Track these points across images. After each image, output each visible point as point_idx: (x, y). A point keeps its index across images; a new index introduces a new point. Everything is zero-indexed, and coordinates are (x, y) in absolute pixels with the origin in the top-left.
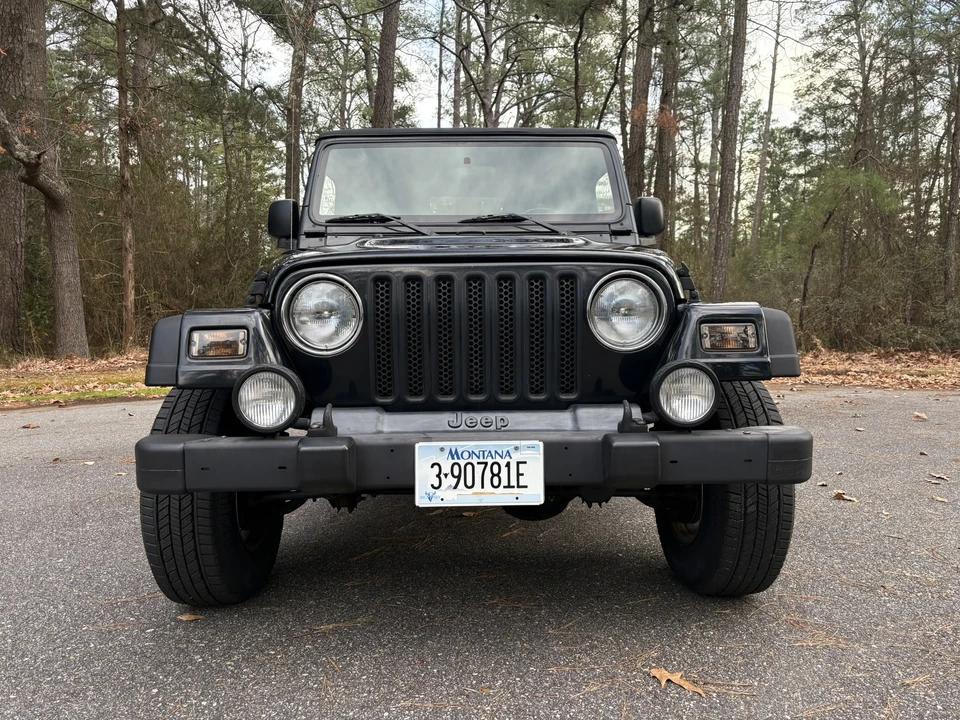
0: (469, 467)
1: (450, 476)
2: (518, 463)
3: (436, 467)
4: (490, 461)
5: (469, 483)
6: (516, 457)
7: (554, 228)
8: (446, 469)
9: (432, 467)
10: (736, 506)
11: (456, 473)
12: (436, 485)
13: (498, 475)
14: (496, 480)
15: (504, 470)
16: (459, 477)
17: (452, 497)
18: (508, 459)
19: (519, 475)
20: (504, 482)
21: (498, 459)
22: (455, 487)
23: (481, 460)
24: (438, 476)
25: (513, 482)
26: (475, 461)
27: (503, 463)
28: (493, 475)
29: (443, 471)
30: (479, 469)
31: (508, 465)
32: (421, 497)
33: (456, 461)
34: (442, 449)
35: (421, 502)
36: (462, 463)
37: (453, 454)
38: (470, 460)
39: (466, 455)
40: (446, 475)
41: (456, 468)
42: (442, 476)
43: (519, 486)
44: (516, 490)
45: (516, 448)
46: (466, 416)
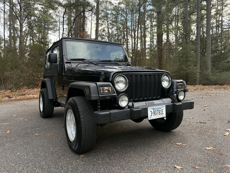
4: (158, 110)
5: (156, 114)
6: (162, 108)
8: (152, 112)
11: (154, 113)
12: (151, 115)
14: (159, 113)
15: (160, 111)
17: (153, 117)
19: (162, 112)
20: (161, 114)
21: (160, 109)
22: (154, 115)
24: (151, 113)
25: (162, 113)
26: (156, 110)
30: (157, 111)
31: (161, 110)
32: (149, 118)
34: (152, 108)
36: (155, 110)
37: (154, 109)
43: (163, 114)
44: (162, 115)
45: (162, 107)
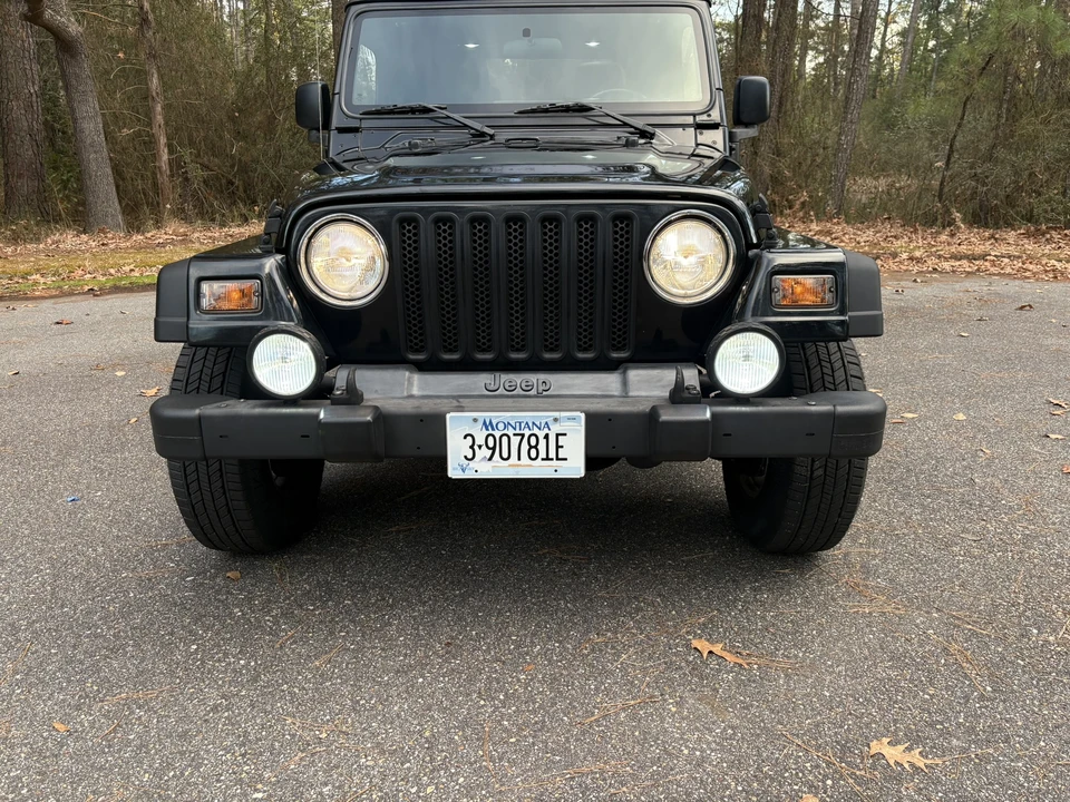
0: (505, 439)
1: (484, 447)
2: (557, 435)
3: (469, 438)
4: (527, 433)
5: (505, 455)
6: (556, 429)
7: (627, 120)
8: (480, 440)
9: (465, 438)
10: (801, 470)
11: (491, 444)
12: (470, 456)
13: (536, 447)
14: (533, 452)
15: (542, 442)
16: (494, 449)
17: (486, 468)
18: (546, 431)
19: (558, 447)
20: (543, 454)
21: (536, 431)
22: (490, 459)
23: (518, 432)
24: (472, 447)
25: (552, 454)
26: (510, 432)
27: (541, 435)
28: (531, 447)
29: (477, 443)
30: (515, 441)
31: (547, 437)
32: (454, 469)
33: (491, 432)
34: (475, 420)
35: (454, 472)
36: (497, 435)
37: (487, 425)
38: (505, 432)
39: (501, 426)
40: (480, 447)
41: (491, 439)
42: (476, 447)
43: (558, 459)
44: (555, 463)
45: (556, 420)
46: (505, 378)
